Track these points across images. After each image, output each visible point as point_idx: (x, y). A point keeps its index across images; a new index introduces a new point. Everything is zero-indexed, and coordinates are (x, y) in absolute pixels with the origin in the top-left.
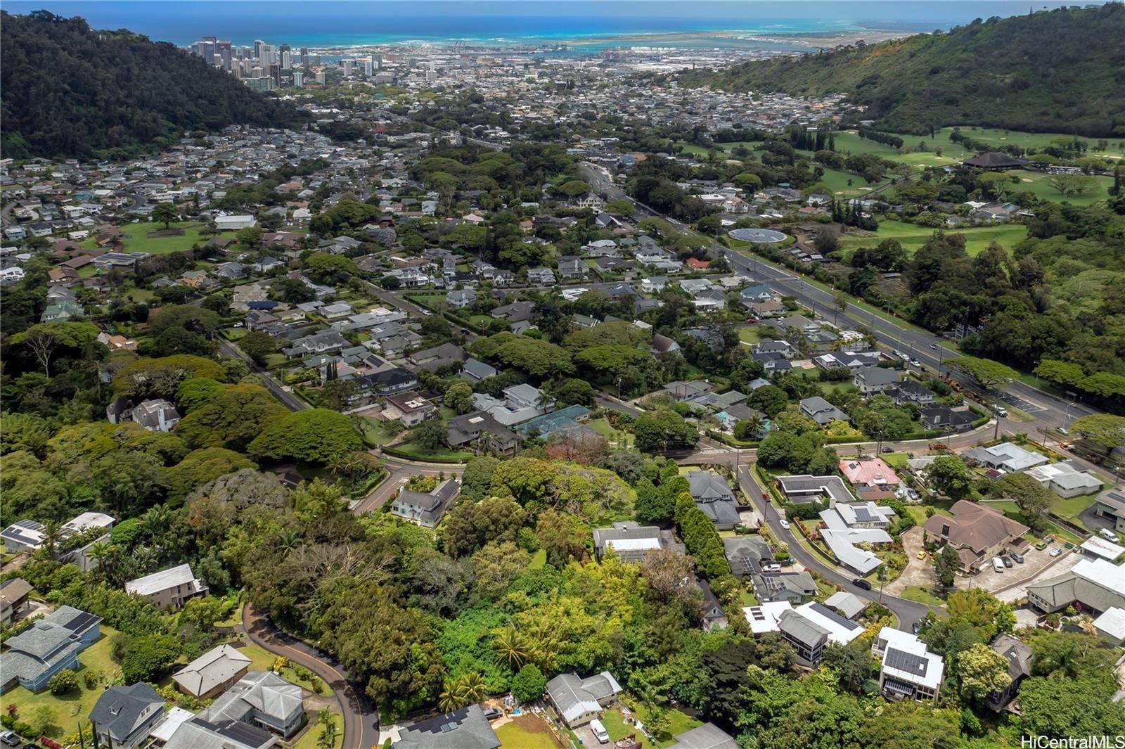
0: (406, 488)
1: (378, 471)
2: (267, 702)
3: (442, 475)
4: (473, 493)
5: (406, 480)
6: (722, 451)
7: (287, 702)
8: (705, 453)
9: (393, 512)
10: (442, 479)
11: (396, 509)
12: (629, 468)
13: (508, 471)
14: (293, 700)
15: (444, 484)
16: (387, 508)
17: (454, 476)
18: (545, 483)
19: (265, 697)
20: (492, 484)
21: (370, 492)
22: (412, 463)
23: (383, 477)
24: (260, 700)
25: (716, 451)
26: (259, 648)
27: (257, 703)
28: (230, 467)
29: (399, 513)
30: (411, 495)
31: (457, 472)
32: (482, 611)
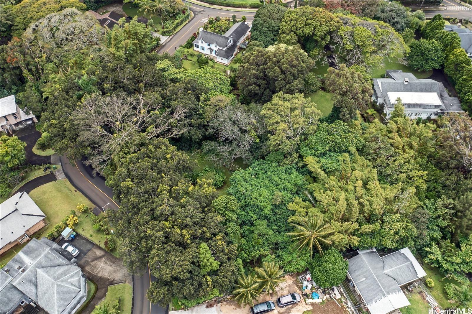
0: (206, 28)
1: (184, 12)
2: (41, 289)
3: (234, 17)
4: (263, 38)
5: (206, 21)
6: (463, 8)
7: (63, 294)
8: (449, 8)
9: (195, 49)
10: (235, 22)
11: (197, 46)
12: (396, 20)
13: (296, 19)
14: (69, 290)
15: (237, 25)
16: (189, 45)
17: (244, 19)
18: (330, 33)
19: (39, 284)
20: (280, 32)
21: (177, 30)
22: (211, 6)
23: (187, 17)
24: (33, 288)
25: (458, 8)
26: (68, 183)
27: (29, 290)
28: (57, 6)
29: (200, 50)
30: (209, 35)
31: (247, 16)
32: (274, 165)
